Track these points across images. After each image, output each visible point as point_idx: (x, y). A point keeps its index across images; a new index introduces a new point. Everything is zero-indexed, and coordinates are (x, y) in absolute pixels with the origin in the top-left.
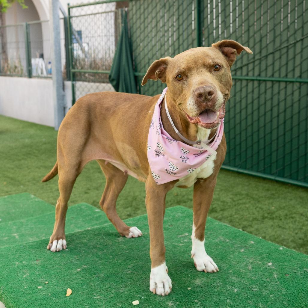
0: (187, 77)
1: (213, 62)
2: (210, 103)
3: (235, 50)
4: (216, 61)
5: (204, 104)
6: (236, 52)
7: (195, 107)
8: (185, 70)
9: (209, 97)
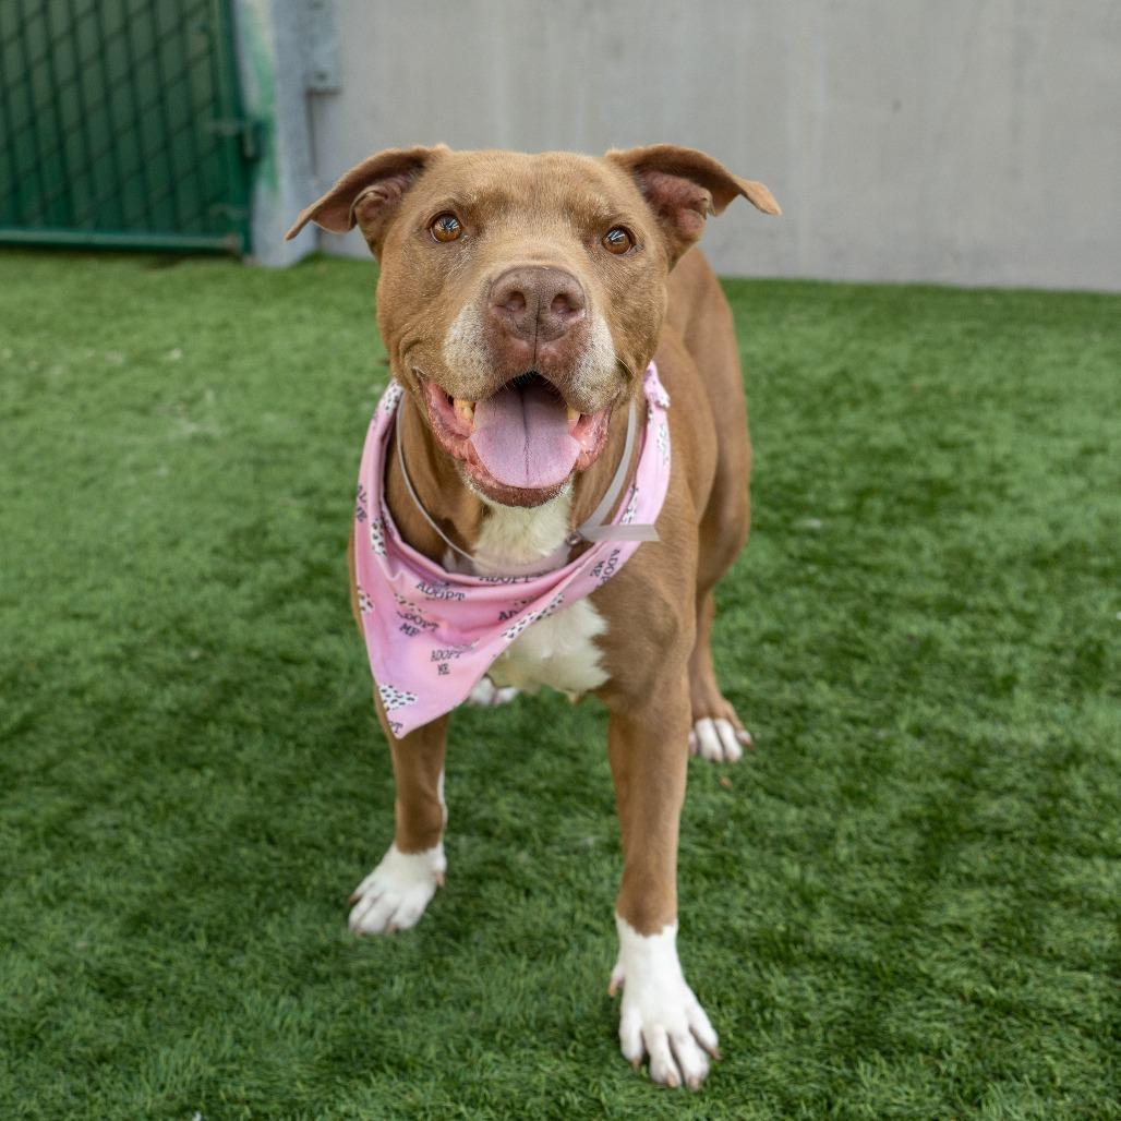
0: (479, 231)
1: (612, 208)
2: (549, 348)
3: (707, 194)
4: (621, 209)
5: (524, 345)
6: (707, 204)
7: (478, 354)
8: (483, 201)
9: (553, 319)
